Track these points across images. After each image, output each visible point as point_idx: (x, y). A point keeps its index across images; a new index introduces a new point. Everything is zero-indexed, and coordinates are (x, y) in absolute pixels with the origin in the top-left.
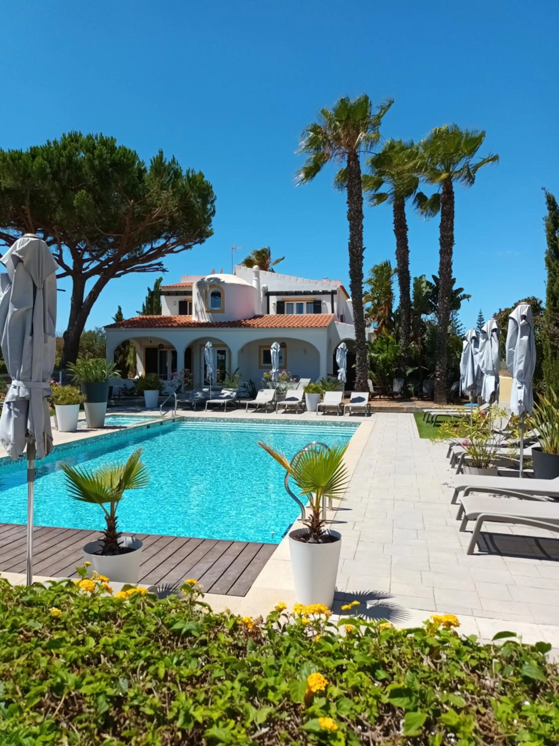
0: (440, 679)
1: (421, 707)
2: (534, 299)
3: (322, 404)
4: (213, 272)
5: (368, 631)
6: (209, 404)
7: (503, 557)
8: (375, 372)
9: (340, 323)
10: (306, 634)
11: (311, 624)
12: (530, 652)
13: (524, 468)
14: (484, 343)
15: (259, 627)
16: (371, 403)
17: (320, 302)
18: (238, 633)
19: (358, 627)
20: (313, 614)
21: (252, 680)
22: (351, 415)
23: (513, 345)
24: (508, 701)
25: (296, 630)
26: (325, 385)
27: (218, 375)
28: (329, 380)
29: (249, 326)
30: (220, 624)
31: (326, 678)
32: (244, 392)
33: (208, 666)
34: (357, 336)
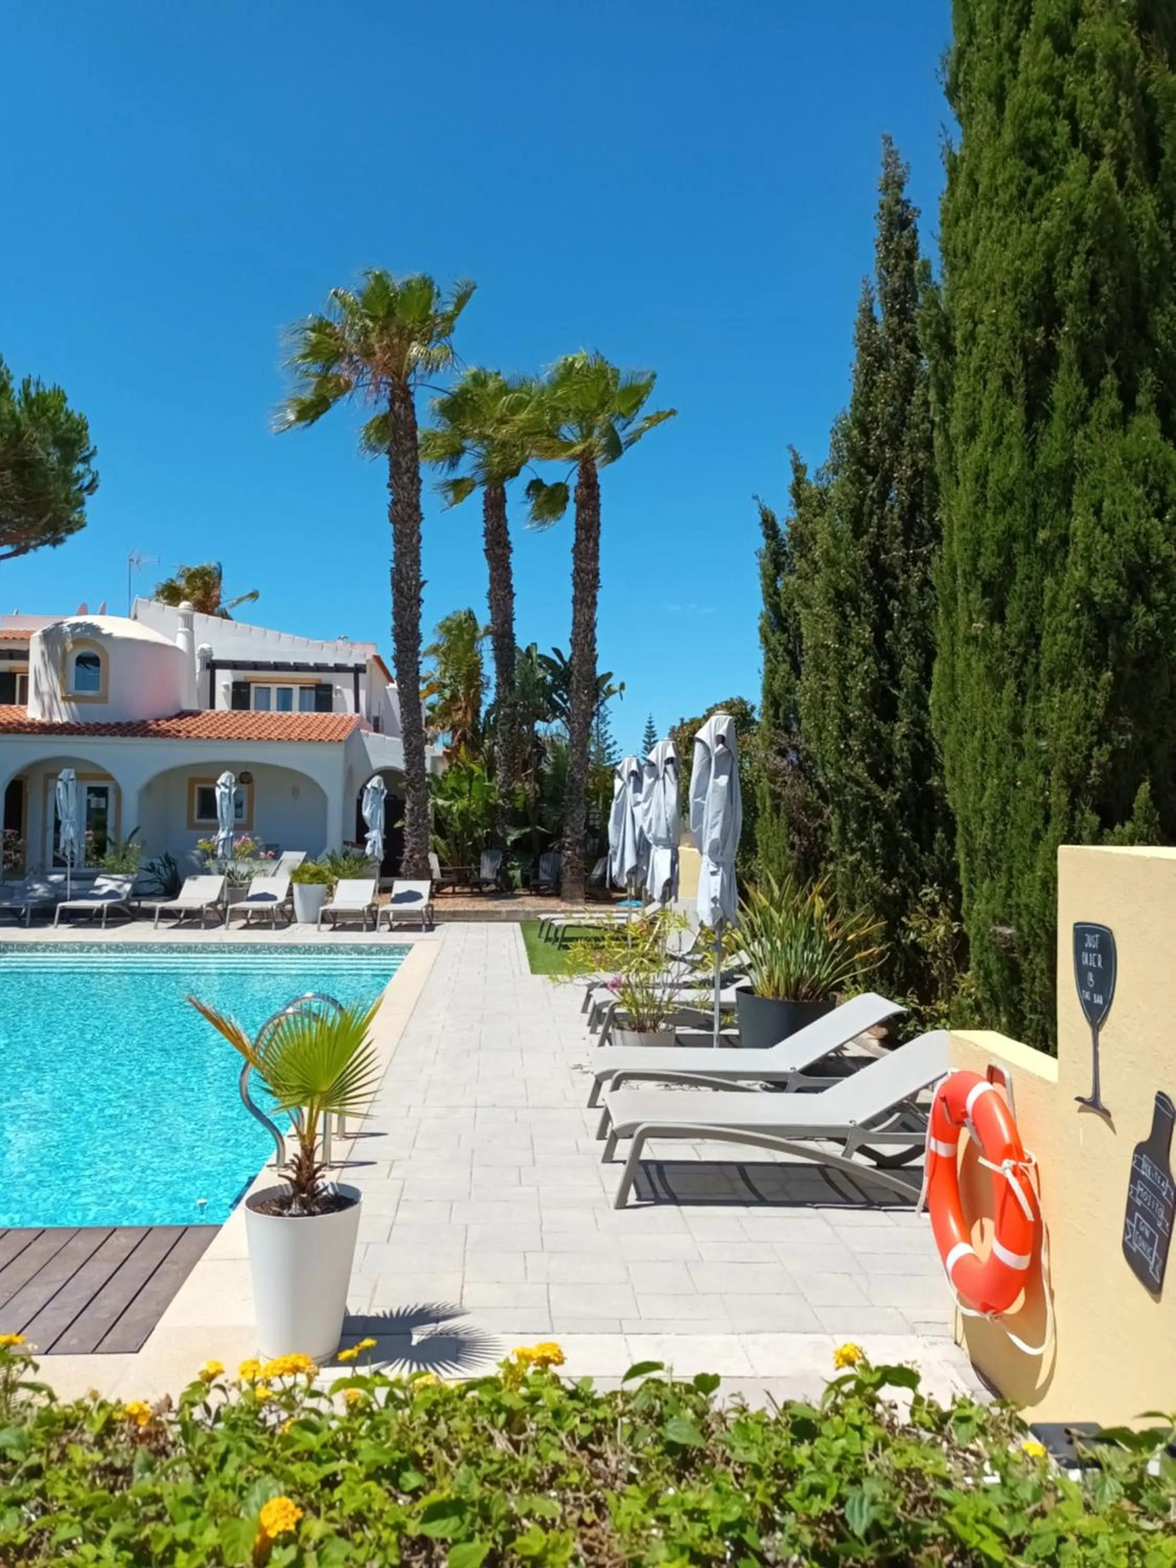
0: (520, 1472)
1: (481, 1531)
2: (742, 702)
3: (330, 907)
4: (83, 611)
5: (391, 1397)
6: (63, 911)
7: (683, 1208)
8: (444, 837)
9: (372, 734)
10: (264, 1421)
11: (276, 1398)
12: (684, 1396)
13: (722, 1027)
14: (652, 786)
15: (163, 1419)
16: (434, 902)
17: (329, 687)
18: (114, 1439)
19: (371, 1392)
20: (280, 1376)
21: (142, 1536)
22: (392, 929)
23: (702, 792)
24: (638, 1495)
25: (242, 1416)
26: (338, 865)
27: (88, 843)
28: (345, 855)
29: (165, 734)
30: (72, 1427)
31: (297, 1506)
32: (151, 882)
33: (43, 1519)
34: (407, 761)
